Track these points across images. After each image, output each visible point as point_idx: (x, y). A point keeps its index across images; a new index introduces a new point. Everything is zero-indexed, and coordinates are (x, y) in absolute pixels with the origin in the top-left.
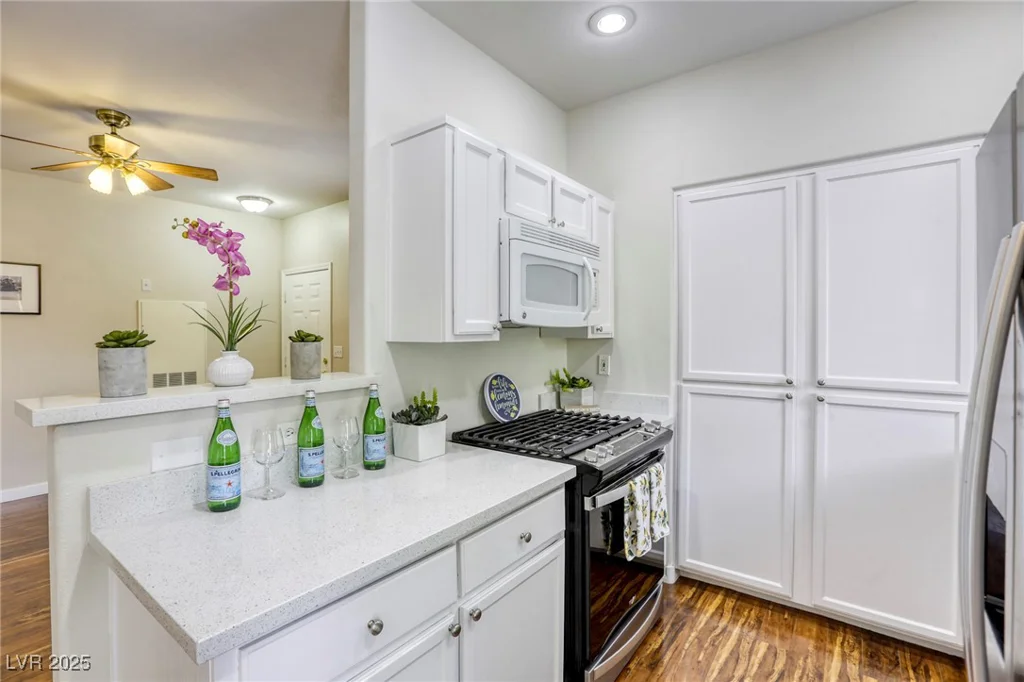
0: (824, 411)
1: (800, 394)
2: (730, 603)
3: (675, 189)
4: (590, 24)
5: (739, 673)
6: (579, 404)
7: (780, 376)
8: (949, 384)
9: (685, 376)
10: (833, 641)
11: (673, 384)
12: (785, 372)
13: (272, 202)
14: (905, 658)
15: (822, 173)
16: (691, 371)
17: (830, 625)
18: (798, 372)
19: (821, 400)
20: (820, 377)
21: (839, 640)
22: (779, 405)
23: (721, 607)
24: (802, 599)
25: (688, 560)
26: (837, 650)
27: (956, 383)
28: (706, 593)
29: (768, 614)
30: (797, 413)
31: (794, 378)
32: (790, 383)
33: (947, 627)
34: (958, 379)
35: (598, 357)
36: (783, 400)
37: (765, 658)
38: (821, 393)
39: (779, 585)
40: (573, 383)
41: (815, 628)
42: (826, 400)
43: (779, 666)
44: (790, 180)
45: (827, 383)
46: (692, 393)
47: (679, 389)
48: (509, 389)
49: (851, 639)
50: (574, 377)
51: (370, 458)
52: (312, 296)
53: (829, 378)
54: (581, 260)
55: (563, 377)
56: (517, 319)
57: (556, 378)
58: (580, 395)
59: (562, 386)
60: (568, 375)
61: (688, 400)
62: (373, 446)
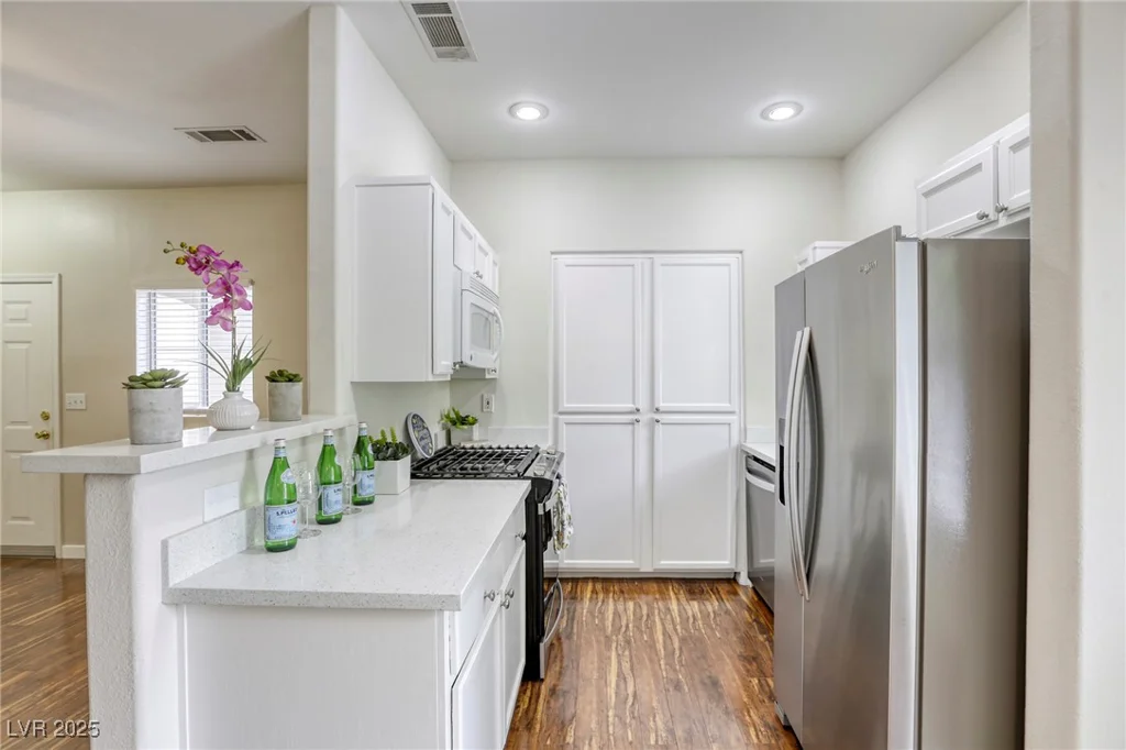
0: (659, 428)
1: (645, 417)
2: (599, 586)
3: (552, 253)
4: (512, 109)
5: (624, 623)
6: (471, 440)
7: (630, 406)
8: (725, 406)
9: (560, 410)
10: (668, 590)
11: (551, 416)
12: (634, 403)
14: (706, 587)
15: (660, 259)
16: (566, 405)
17: (663, 581)
18: (643, 404)
19: (658, 421)
20: (656, 406)
21: (670, 588)
22: (630, 427)
23: (594, 591)
24: (647, 568)
25: (566, 561)
26: (672, 593)
27: (728, 405)
28: (580, 584)
29: (625, 586)
30: (642, 432)
31: (640, 408)
32: (638, 410)
33: (725, 560)
34: (730, 402)
35: (482, 396)
36: (633, 424)
37: (635, 610)
38: (657, 417)
39: (631, 562)
40: (464, 421)
41: (655, 585)
42: (662, 421)
43: (645, 612)
44: (638, 260)
45: (661, 409)
46: (567, 424)
47: (556, 421)
48: (424, 427)
49: (676, 585)
50: (463, 414)
51: (364, 494)
52: (12, 320)
53: (662, 405)
54: (493, 309)
55: (453, 415)
56: (467, 361)
57: (448, 417)
58: (472, 431)
59: (454, 423)
60: (457, 414)
61: (564, 430)
62: (367, 481)
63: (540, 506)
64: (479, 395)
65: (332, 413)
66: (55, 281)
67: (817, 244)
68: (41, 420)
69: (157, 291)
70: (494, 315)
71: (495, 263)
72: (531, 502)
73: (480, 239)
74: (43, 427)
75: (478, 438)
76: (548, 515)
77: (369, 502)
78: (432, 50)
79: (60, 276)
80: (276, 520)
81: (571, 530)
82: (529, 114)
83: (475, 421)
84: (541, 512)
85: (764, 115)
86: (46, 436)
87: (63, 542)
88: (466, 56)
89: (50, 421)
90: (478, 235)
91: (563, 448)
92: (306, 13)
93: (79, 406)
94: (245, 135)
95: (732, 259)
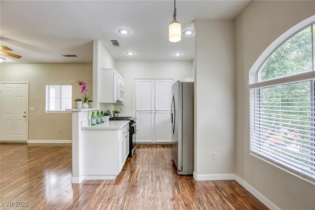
0: (156, 114)
1: (153, 112)
3: (135, 79)
6: (118, 116)
7: (150, 110)
8: (169, 109)
11: (135, 111)
13: (5, 59)
14: (166, 146)
15: (156, 80)
16: (138, 109)
18: (153, 109)
22: (150, 114)
23: (143, 147)
24: (154, 142)
25: (138, 141)
28: (140, 146)
30: (153, 115)
31: (152, 110)
38: (156, 112)
40: (117, 112)
41: (155, 146)
44: (152, 81)
47: (136, 112)
48: (110, 112)
50: (117, 111)
51: (103, 121)
52: (18, 92)
53: (157, 109)
54: (123, 90)
55: (115, 111)
56: (119, 100)
57: (114, 111)
58: (119, 114)
59: (115, 113)
60: (116, 111)
61: (137, 114)
62: (103, 119)
63: (132, 125)
64: (120, 108)
65: (97, 108)
66: (28, 83)
67: (186, 78)
68: (24, 113)
69: (50, 86)
70: (123, 91)
71: (124, 81)
72: (130, 124)
73: (121, 77)
74: (25, 115)
75: (120, 115)
76: (133, 127)
77: (103, 122)
78: (114, 46)
79: (29, 82)
80: (93, 121)
81: (138, 132)
82: (130, 54)
83: (119, 112)
84: (132, 126)
85: (174, 54)
86: (25, 117)
87: (28, 140)
88: (119, 46)
89: (26, 113)
90: (121, 76)
91: (137, 117)
92: (93, 41)
93: (33, 110)
94: (75, 56)
95: (171, 81)
